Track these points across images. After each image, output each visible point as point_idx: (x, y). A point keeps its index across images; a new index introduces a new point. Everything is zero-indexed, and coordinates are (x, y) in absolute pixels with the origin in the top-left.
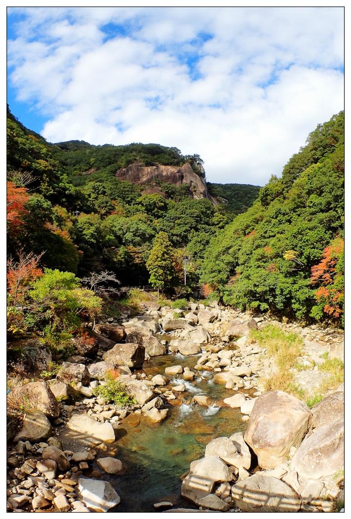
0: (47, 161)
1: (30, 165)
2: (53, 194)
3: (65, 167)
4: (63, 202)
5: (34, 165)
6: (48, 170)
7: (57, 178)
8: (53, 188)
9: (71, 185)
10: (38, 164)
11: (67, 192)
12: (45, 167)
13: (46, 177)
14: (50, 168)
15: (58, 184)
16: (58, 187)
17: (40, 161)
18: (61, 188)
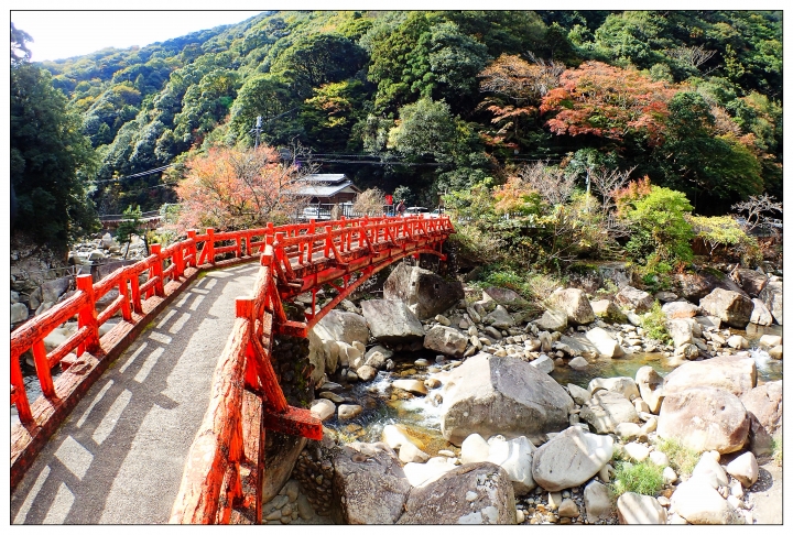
0: (730, 23)
1: (704, 35)
2: (745, 74)
3: (773, 24)
4: (763, 86)
5: (709, 33)
6: (732, 37)
7: (751, 47)
8: (744, 65)
9: (772, 57)
10: (715, 30)
11: (766, 69)
12: (727, 34)
13: (731, 49)
14: (735, 33)
15: (751, 57)
16: (752, 63)
17: (719, 25)
18: (757, 63)
